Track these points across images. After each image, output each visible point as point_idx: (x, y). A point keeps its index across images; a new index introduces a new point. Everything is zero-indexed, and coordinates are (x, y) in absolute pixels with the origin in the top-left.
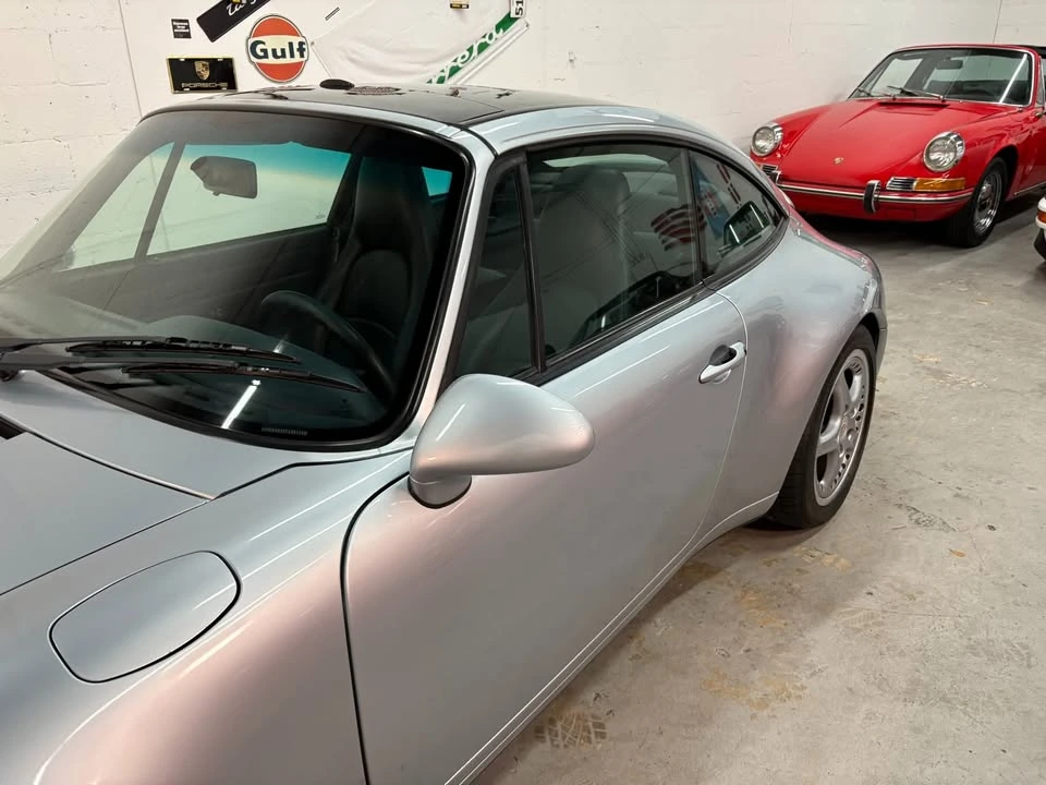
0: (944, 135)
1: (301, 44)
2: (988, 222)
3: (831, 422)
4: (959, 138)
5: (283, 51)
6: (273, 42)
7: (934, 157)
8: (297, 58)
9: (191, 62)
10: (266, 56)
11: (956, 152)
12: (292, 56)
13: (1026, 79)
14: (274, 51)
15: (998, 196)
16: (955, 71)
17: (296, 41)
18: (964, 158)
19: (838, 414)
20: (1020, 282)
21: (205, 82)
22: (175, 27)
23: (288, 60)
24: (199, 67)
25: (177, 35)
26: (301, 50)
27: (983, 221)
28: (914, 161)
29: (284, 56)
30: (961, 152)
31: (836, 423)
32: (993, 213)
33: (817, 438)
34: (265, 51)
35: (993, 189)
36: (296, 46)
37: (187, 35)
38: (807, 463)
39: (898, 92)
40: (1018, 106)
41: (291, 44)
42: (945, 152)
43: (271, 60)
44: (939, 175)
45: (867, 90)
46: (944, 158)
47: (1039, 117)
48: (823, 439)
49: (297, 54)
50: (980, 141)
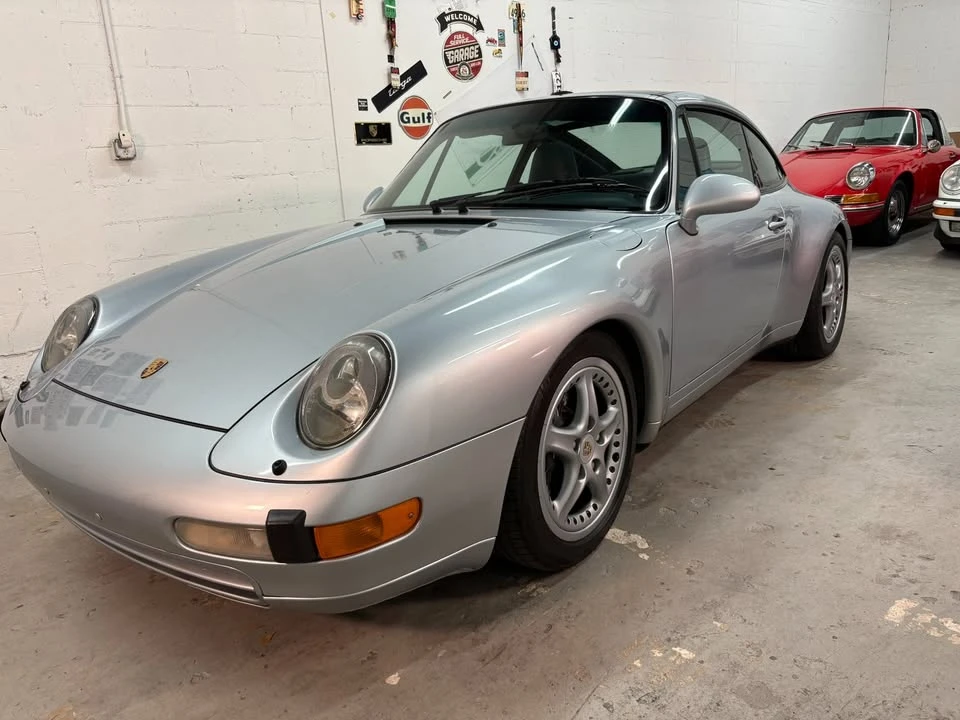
0: (859, 164)
1: (429, 114)
2: (898, 228)
3: (827, 287)
4: (870, 166)
5: (419, 118)
6: (413, 113)
7: (854, 180)
8: (427, 123)
9: (367, 125)
10: (409, 122)
11: (869, 176)
12: (424, 122)
13: (912, 131)
14: (414, 118)
15: (903, 209)
16: (858, 128)
17: (426, 112)
18: (875, 180)
19: (830, 282)
20: (927, 260)
21: (375, 138)
22: (359, 104)
23: (421, 124)
24: (371, 128)
25: (360, 109)
26: (429, 118)
27: (894, 227)
28: (840, 184)
29: (419, 122)
30: (873, 175)
31: (830, 287)
32: (901, 221)
33: (821, 295)
34: (408, 118)
35: (899, 204)
36: (426, 115)
37: (366, 109)
38: (816, 312)
39: (818, 145)
40: (908, 147)
41: (423, 114)
42: (861, 176)
43: (412, 124)
44: (859, 191)
45: (795, 144)
46: (861, 181)
47: (925, 153)
48: (824, 295)
49: (426, 120)
50: (884, 169)
